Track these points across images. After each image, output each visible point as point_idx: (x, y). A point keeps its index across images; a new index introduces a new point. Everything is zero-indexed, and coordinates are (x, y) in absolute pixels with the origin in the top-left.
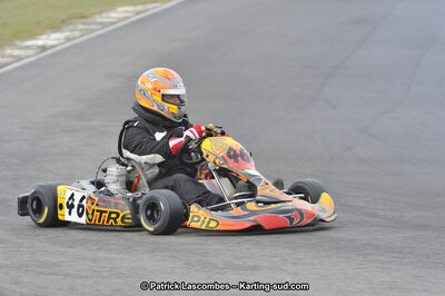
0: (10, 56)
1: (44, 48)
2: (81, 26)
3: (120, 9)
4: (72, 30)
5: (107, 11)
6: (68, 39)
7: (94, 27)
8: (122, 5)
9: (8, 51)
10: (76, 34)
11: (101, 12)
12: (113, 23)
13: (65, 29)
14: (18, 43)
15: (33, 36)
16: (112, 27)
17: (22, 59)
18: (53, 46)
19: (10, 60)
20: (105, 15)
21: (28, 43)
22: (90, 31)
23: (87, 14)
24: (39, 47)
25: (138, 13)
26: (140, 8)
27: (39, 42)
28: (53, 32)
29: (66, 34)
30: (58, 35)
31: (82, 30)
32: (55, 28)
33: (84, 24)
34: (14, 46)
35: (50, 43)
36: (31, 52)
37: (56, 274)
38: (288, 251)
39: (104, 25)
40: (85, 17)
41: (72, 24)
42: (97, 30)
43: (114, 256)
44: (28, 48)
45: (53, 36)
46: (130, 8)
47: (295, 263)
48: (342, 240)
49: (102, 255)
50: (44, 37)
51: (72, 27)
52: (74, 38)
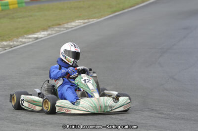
0: (21, 42)
1: (37, 38)
3: (77, 21)
4: (52, 31)
5: (71, 22)
7: (62, 29)
8: (79, 19)
9: (20, 40)
10: (54, 32)
11: (67, 23)
12: (72, 28)
13: (49, 30)
14: (26, 36)
15: (33, 33)
18: (41, 38)
20: (69, 24)
21: (30, 36)
22: (60, 31)
23: (61, 23)
24: (35, 38)
25: (84, 23)
26: (86, 21)
28: (43, 31)
29: (49, 32)
30: (45, 33)
31: (57, 31)
32: (44, 29)
33: (58, 28)
34: (23, 37)
35: (40, 36)
36: (30, 40)
39: (67, 28)
40: (60, 25)
41: (53, 28)
42: (63, 31)
44: (30, 38)
45: (43, 33)
46: (81, 21)
50: (39, 33)
52: (52, 34)
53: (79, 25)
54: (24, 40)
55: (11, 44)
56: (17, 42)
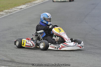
0: (14, 10)
1: (21, 9)
2: (30, 4)
4: (27, 5)
6: (27, 7)
7: (32, 4)
9: (13, 9)
10: (29, 6)
11: (34, 1)
12: (37, 3)
13: (26, 4)
14: (15, 7)
15: (19, 6)
16: (36, 4)
17: (16, 11)
18: (23, 8)
19: (14, 11)
20: (35, 1)
23: (31, 1)
24: (20, 8)
25: (42, 1)
27: (20, 7)
28: (23, 5)
29: (26, 6)
30: (24, 6)
32: (24, 4)
33: (30, 3)
34: (15, 8)
35: (23, 7)
36: (18, 9)
38: (77, 53)
39: (35, 4)
40: (30, 2)
41: (27, 3)
44: (18, 8)
45: (23, 6)
47: (78, 56)
48: (89, 51)
50: (21, 6)
51: (27, 4)
52: (28, 7)
53: (40, 2)
54: (15, 9)
55: (9, 11)
56: (12, 10)
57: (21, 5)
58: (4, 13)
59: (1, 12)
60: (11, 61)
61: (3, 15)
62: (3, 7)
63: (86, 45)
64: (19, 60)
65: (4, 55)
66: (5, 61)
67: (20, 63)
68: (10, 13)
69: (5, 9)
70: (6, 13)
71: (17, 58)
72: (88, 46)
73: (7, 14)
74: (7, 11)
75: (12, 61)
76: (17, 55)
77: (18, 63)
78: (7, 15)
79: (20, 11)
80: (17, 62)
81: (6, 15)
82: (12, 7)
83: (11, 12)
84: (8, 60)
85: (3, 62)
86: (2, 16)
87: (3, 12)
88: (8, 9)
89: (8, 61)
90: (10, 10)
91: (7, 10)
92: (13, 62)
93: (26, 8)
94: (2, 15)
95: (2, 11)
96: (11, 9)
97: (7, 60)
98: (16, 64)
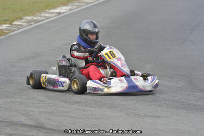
0: (44, 17)
1: (59, 13)
2: (76, 4)
4: (72, 6)
6: (71, 10)
7: (82, 4)
9: (43, 14)
10: (75, 7)
13: (69, 5)
14: (47, 11)
15: (55, 8)
17: (49, 18)
18: (64, 13)
19: (44, 18)
21: (52, 11)
22: (81, 6)
24: (57, 13)
27: (57, 11)
28: (64, 6)
29: (70, 7)
30: (66, 8)
31: (77, 5)
32: (65, 4)
34: (45, 12)
35: (62, 11)
36: (53, 15)
37: (67, 116)
38: (174, 110)
41: (72, 2)
42: (84, 6)
43: (93, 109)
44: (52, 13)
45: (64, 8)
47: (177, 115)
48: (199, 106)
49: (87, 108)
50: (60, 8)
51: (72, 4)
52: (73, 9)
54: (47, 15)
55: (35, 18)
56: (40, 17)
57: (59, 6)
58: (24, 22)
59: (18, 20)
60: (37, 127)
61: (23, 28)
62: (22, 11)
63: (194, 92)
64: (53, 123)
65: (22, 112)
66: (24, 125)
67: (56, 130)
68: (36, 23)
69: (26, 15)
70: (29, 22)
71: (49, 120)
72: (198, 94)
73: (31, 25)
74: (29, 18)
75: (38, 125)
76: (50, 113)
77: (51, 131)
78: (31, 27)
79: (57, 18)
80: (50, 129)
81: (28, 27)
82: (40, 10)
83: (39, 22)
84: (32, 123)
85: (21, 128)
86: (19, 29)
87: (22, 21)
88: (33, 15)
89: (31, 126)
90: (37, 17)
91: (29, 16)
92: (41, 128)
93: (69, 12)
94: (19, 27)
95: (21, 19)
96: (38, 13)
97: (28, 124)
98: (47, 133)
